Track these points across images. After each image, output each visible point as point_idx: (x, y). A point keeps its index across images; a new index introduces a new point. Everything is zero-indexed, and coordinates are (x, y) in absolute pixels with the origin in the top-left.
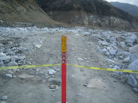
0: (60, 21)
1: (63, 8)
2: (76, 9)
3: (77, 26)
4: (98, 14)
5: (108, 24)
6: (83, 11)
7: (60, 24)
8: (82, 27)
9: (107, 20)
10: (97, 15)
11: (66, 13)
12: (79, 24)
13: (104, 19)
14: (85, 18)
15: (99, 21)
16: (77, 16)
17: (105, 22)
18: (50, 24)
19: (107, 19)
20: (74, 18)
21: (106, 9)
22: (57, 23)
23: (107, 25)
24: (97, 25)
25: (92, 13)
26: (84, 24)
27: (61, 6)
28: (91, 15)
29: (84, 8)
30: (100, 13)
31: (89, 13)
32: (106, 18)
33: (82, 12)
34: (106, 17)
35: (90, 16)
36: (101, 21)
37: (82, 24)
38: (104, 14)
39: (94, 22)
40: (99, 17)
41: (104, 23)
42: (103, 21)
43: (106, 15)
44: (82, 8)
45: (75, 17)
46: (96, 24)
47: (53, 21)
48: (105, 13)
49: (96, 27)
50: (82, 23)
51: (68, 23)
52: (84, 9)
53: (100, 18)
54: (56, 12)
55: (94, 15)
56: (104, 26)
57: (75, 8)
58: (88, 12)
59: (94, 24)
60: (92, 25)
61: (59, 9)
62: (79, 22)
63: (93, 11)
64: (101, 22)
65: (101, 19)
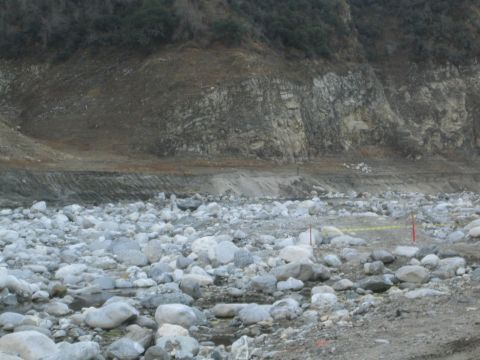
0: (84, 145)
1: (92, 37)
2: (201, 34)
3: (225, 168)
4: (372, 59)
5: (464, 130)
6: (257, 45)
7: (101, 168)
8: (261, 180)
9: (452, 103)
10: (371, 70)
11: (127, 71)
12: (235, 151)
13: (425, 95)
14: (281, 100)
15: (388, 113)
16: (214, 96)
17: (438, 116)
18: (30, 175)
19: (453, 92)
20: (197, 112)
21: (437, 11)
22: (74, 160)
23: (453, 140)
24: (371, 149)
25: (325, 55)
26: (278, 154)
27: (77, 15)
28: (320, 74)
29: (257, 20)
30: (391, 49)
31: (306, 62)
32: (442, 86)
33: (252, 58)
34: (443, 77)
35: (318, 83)
36: (403, 114)
37: (260, 153)
38: (419, 56)
39: (353, 123)
40: (383, 79)
41: (430, 123)
42: (419, 113)
43: (441, 59)
44: (246, 24)
45: (200, 98)
46: (371, 138)
47: (41, 148)
48: (429, 45)
49: (372, 163)
50: (258, 146)
51: (151, 152)
52: (259, 31)
53: (392, 89)
54: (35, 70)
55: (342, 73)
56: (437, 152)
57: (188, 27)
58: (294, 51)
59: (347, 144)
60: (336, 149)
61: (57, 40)
62: (233, 138)
63: (335, 41)
64: (401, 122)
65: (401, 97)
